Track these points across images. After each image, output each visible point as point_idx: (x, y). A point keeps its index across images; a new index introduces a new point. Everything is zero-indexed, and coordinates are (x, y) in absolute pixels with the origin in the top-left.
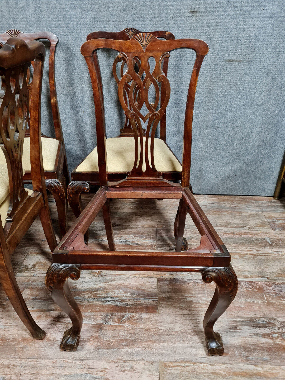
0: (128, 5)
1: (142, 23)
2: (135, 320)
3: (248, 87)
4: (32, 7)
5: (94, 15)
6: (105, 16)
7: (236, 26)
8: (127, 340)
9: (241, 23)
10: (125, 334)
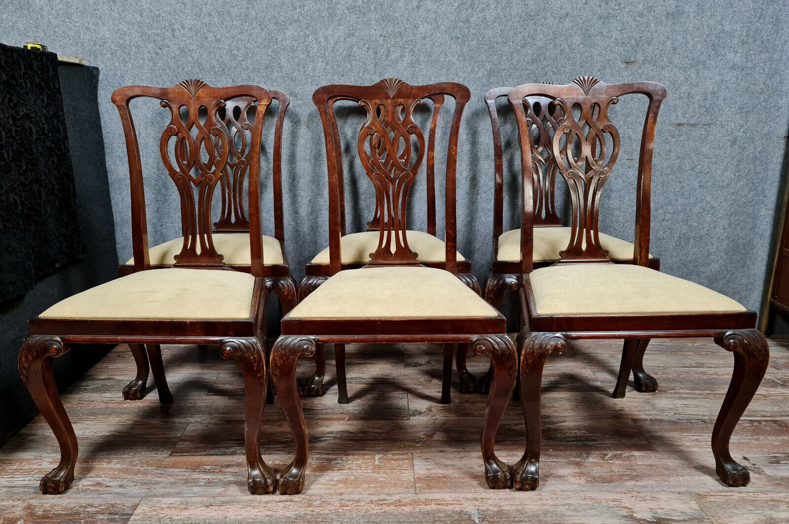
0: (539, 55)
1: (556, 77)
2: (625, 457)
3: (706, 160)
4: (407, 58)
5: (490, 69)
6: (505, 70)
7: (686, 80)
8: (628, 475)
9: (693, 76)
10: (621, 470)
